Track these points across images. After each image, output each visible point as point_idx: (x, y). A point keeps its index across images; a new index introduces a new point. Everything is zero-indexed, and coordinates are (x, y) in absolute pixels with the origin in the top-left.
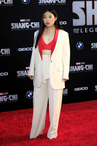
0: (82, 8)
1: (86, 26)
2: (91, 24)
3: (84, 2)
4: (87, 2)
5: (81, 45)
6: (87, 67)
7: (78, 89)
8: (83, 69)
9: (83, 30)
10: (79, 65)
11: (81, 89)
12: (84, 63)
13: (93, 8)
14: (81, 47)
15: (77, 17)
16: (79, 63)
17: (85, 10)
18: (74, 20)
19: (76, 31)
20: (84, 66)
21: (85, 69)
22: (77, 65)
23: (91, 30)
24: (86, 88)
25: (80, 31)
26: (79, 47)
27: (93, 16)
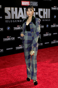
0: (9, 11)
1: (11, 19)
2: (14, 18)
3: (10, 8)
4: (11, 8)
5: (9, 28)
6: (12, 39)
7: (8, 49)
8: (10, 40)
9: (10, 21)
10: (8, 38)
11: (10, 49)
12: (10, 37)
13: (14, 11)
14: (9, 29)
15: (7, 15)
16: (8, 37)
17: (10, 11)
18: (6, 16)
19: (7, 21)
20: (11, 38)
21: (11, 40)
22: (7, 38)
23: (14, 21)
24: (12, 48)
25: (8, 21)
26: (8, 29)
27: (14, 15)
